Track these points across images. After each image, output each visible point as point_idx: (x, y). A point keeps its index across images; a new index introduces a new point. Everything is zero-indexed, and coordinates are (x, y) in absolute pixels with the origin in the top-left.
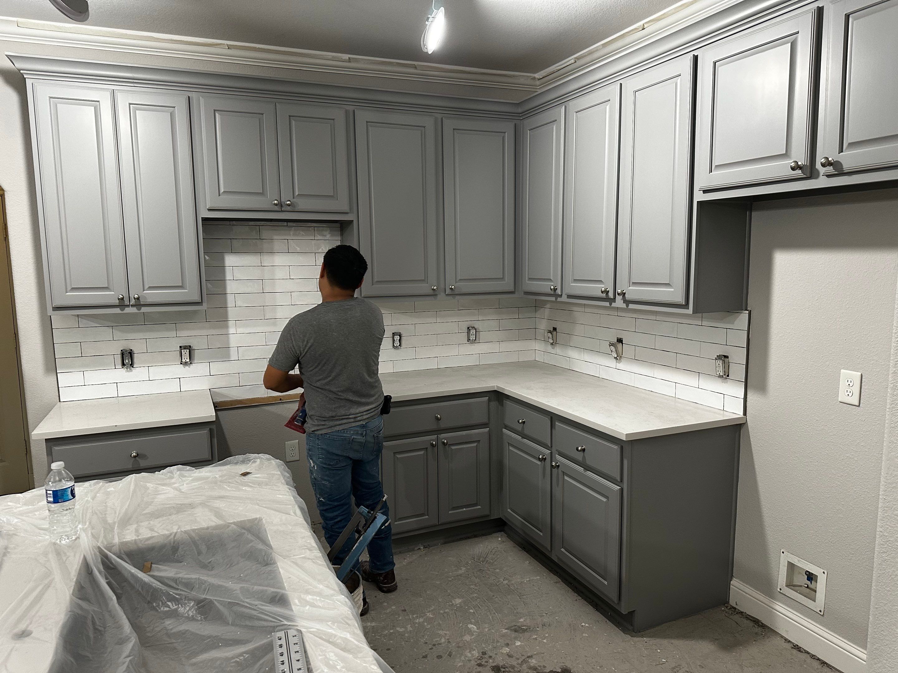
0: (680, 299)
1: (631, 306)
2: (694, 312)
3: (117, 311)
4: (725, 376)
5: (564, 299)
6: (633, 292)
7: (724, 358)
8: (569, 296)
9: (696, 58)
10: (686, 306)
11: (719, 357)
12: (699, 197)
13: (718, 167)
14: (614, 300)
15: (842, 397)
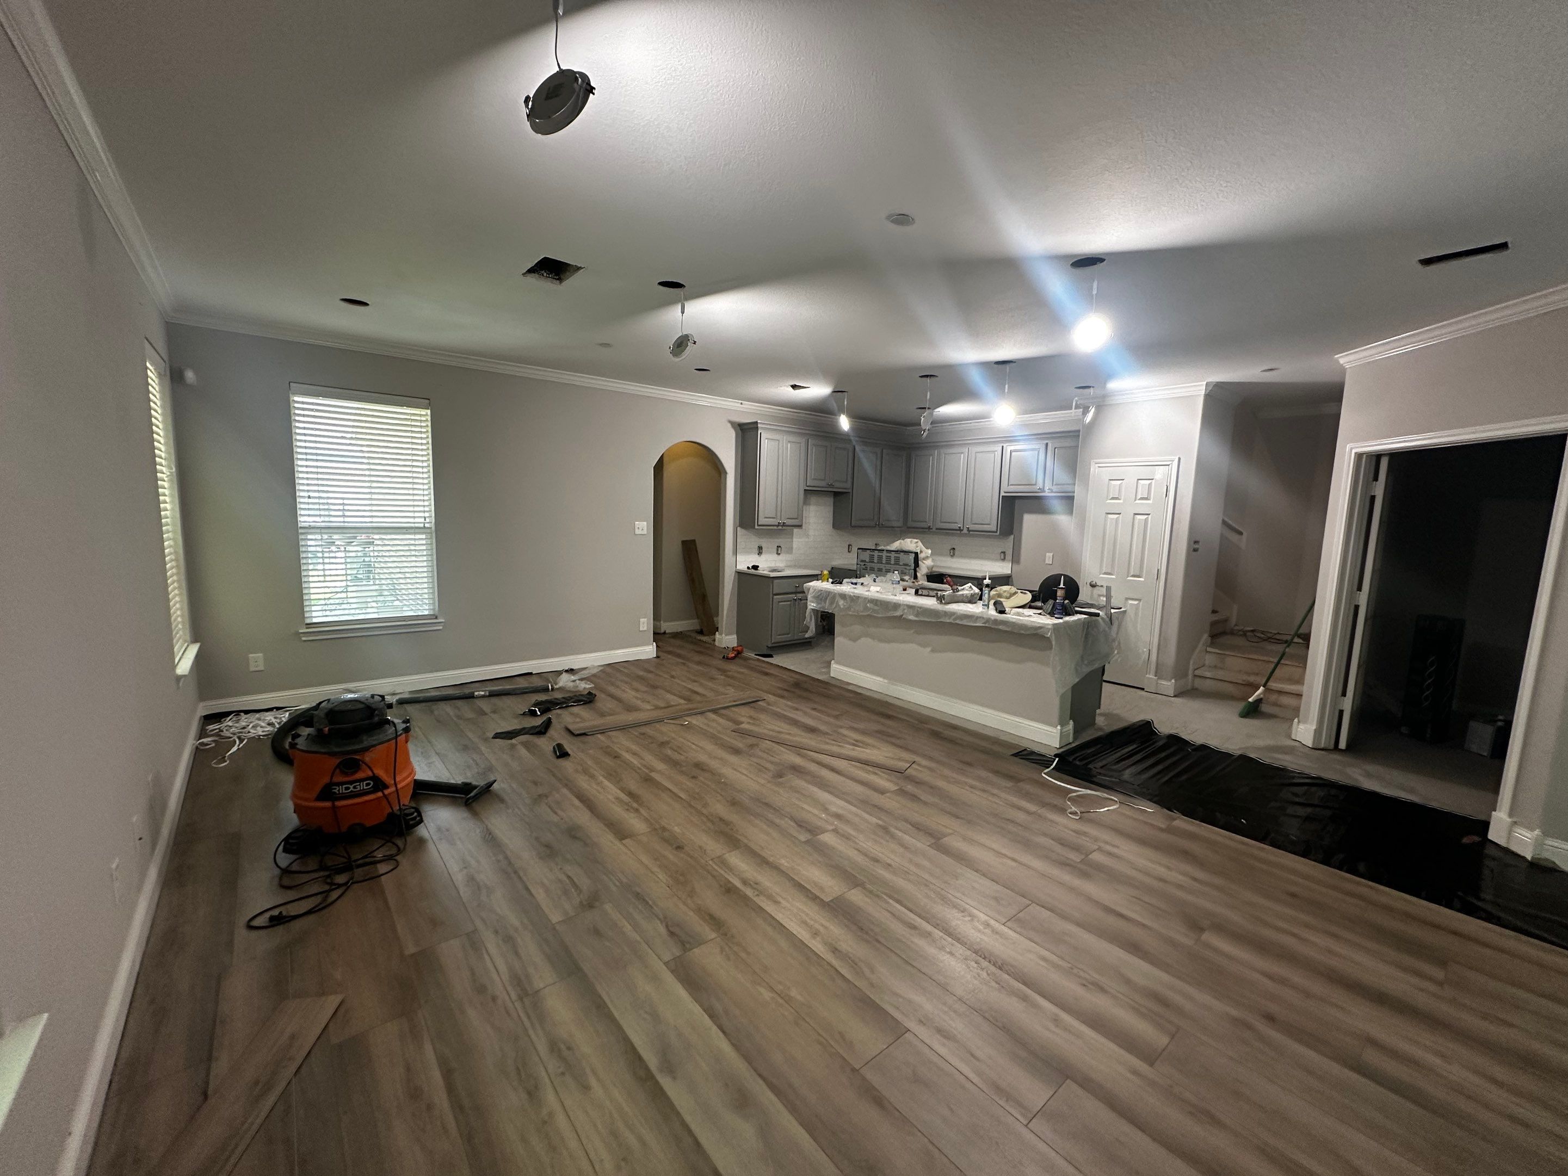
0: (994, 529)
1: (971, 533)
2: (1000, 534)
3: (775, 528)
4: (1004, 559)
5: (934, 529)
6: (972, 527)
7: (1004, 553)
8: (937, 529)
9: (1003, 447)
10: (997, 532)
11: (1002, 552)
12: (1002, 494)
13: (1011, 485)
14: (962, 530)
15: (1047, 562)
